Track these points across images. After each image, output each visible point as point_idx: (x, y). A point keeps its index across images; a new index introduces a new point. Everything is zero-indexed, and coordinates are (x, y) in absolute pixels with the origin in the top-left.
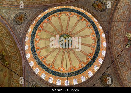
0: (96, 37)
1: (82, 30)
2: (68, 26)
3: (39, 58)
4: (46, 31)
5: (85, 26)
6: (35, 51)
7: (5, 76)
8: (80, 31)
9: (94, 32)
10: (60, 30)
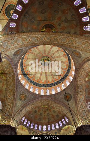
0: (68, 65)
1: (60, 57)
2: (49, 52)
3: (25, 72)
4: (33, 53)
5: (63, 55)
6: (23, 68)
7: (3, 86)
8: (58, 57)
9: (68, 62)
10: (43, 53)
